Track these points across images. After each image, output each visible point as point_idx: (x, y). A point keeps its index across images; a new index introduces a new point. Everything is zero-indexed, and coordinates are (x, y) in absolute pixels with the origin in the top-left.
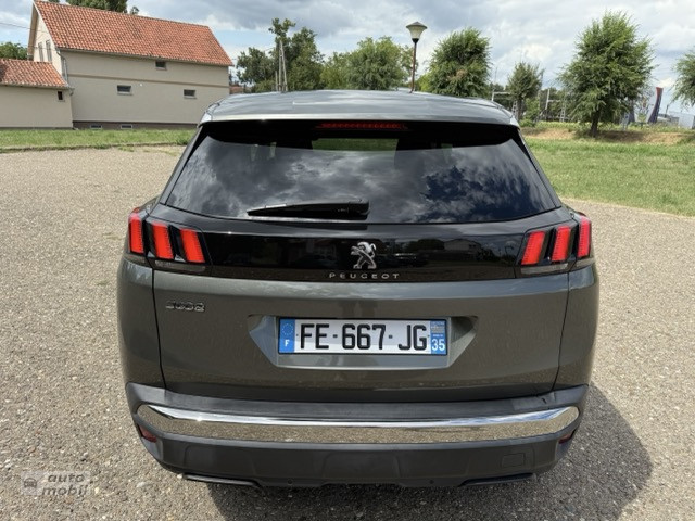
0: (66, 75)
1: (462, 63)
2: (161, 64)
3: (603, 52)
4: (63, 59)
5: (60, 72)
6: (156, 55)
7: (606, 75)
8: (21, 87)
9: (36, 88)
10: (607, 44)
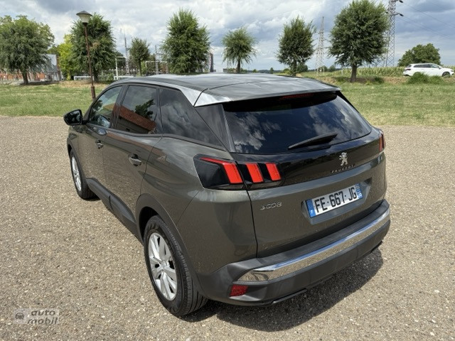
1: (94, 37)
3: (184, 33)
7: (188, 47)
10: (185, 28)
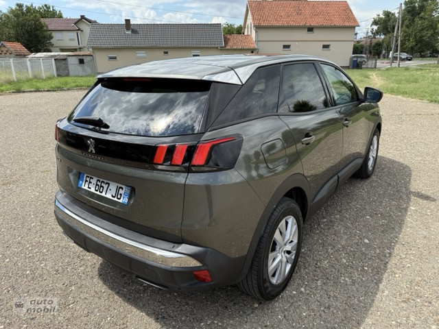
0: (257, 41)
2: (310, 29)
4: (256, 32)
5: (254, 40)
6: (308, 24)
8: (234, 49)
9: (241, 50)
